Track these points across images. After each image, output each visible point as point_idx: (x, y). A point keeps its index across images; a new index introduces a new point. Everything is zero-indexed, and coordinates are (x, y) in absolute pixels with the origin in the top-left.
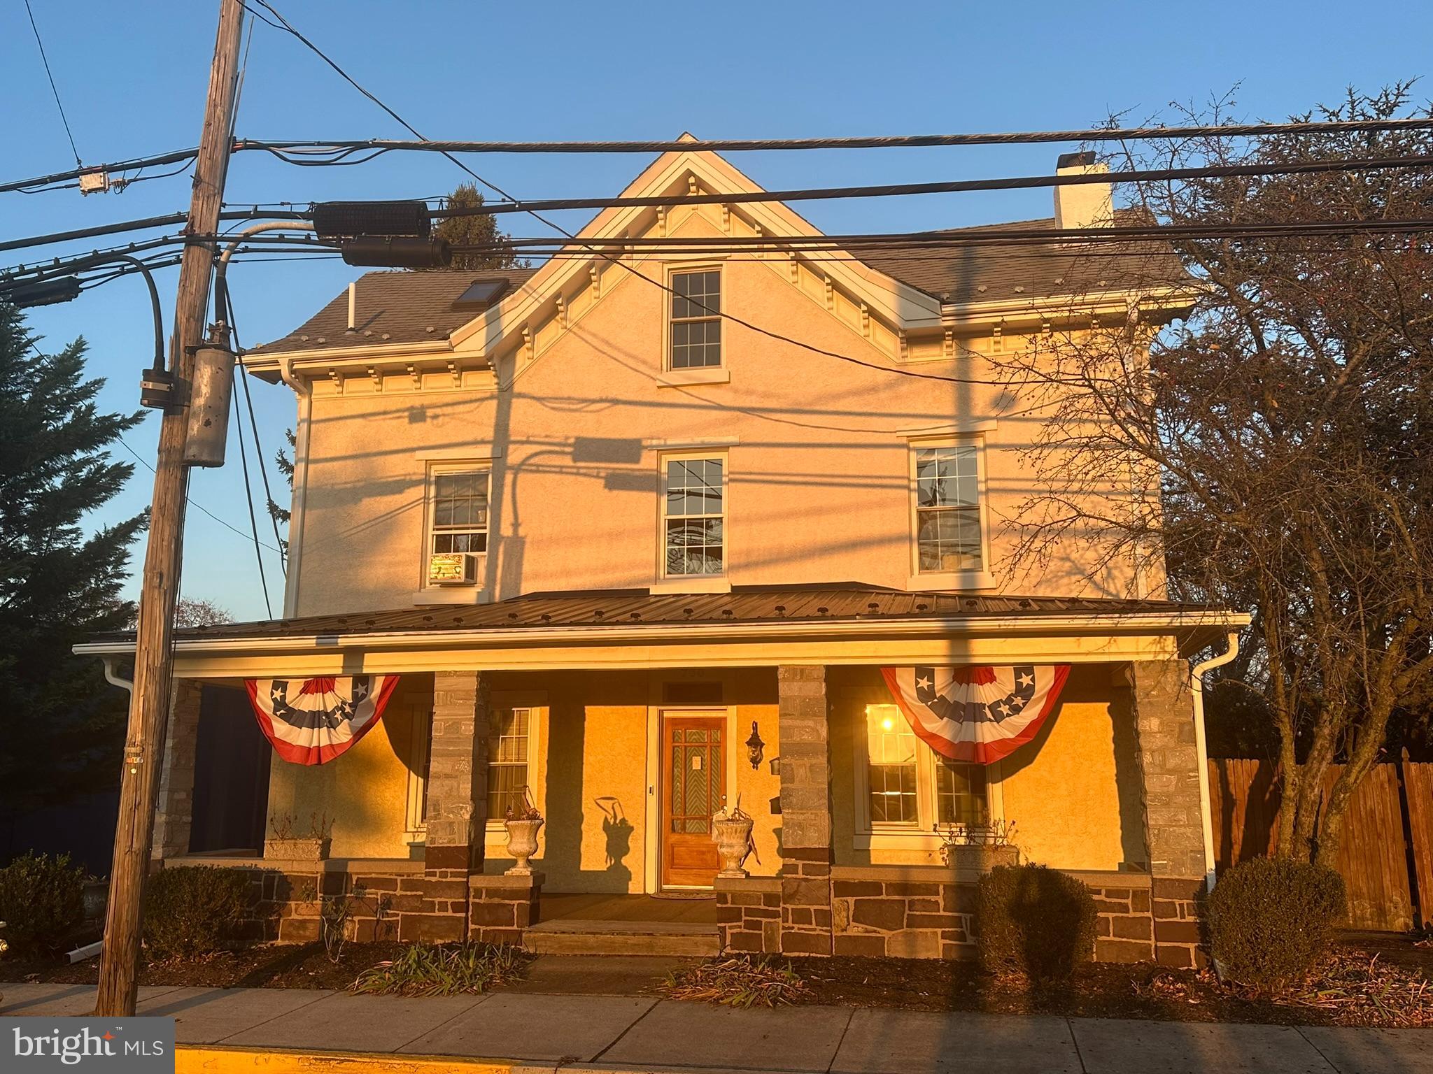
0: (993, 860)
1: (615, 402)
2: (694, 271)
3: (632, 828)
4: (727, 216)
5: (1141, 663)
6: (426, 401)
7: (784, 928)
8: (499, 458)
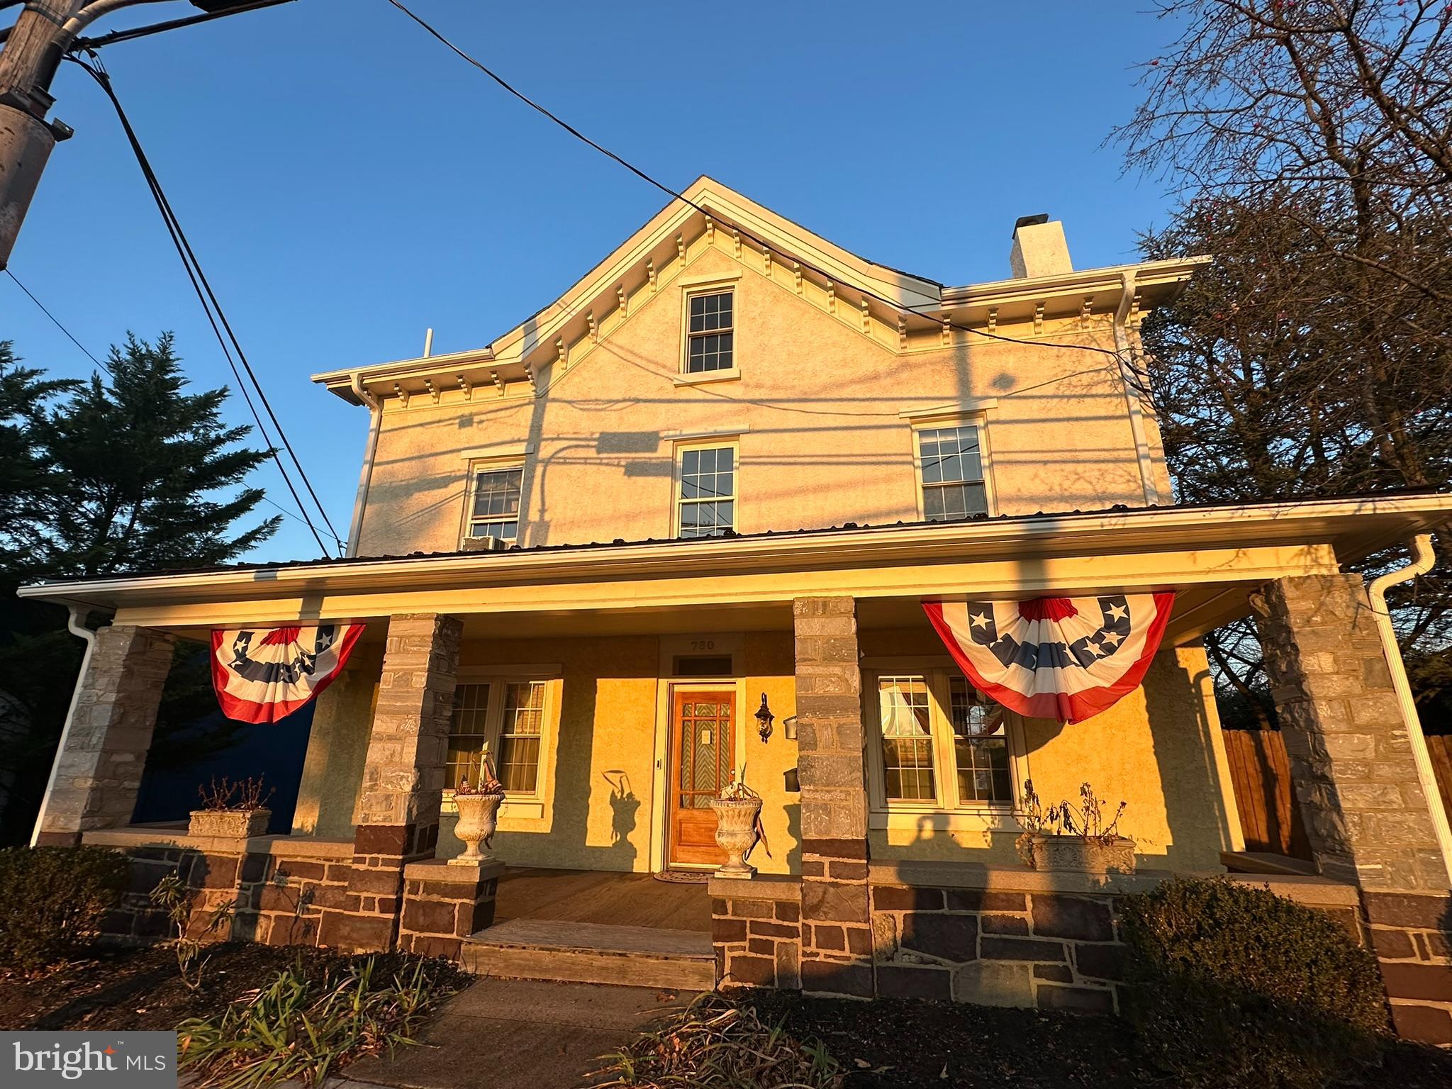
0: (1101, 859)
1: (637, 401)
2: (709, 294)
3: (639, 803)
4: (738, 245)
5: (1291, 579)
6: (474, 410)
7: (804, 954)
8: (531, 454)
